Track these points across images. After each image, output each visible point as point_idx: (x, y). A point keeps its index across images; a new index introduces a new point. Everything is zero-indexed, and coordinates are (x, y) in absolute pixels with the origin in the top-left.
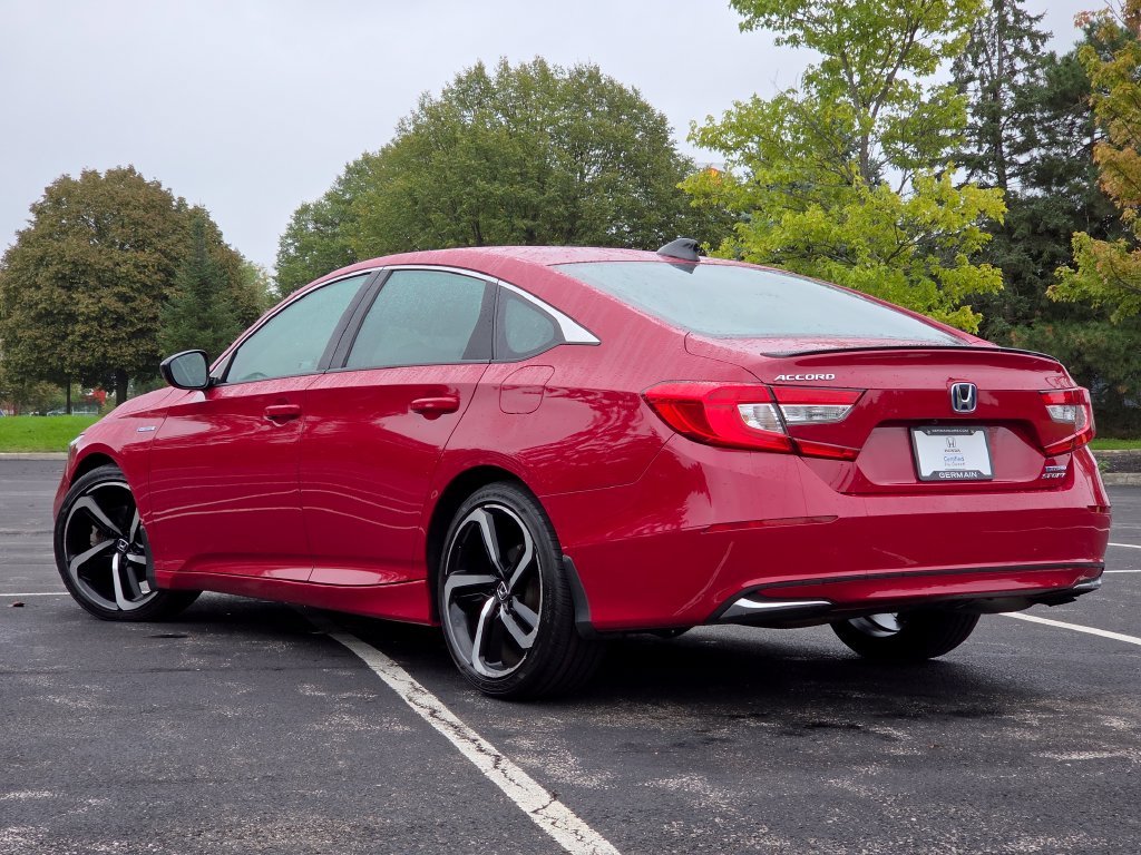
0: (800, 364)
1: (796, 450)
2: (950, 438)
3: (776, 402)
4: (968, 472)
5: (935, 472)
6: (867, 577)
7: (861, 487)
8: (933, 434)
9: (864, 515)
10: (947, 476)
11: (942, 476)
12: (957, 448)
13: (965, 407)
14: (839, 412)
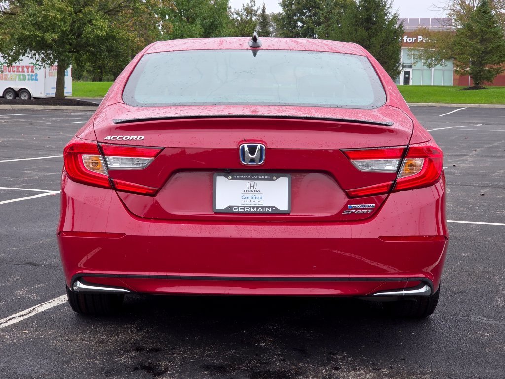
0: (122, 128)
1: (113, 187)
2: (252, 182)
3: (103, 155)
4: (262, 207)
5: (230, 207)
6: (149, 277)
7: (157, 214)
8: (233, 179)
9: (146, 235)
10: (241, 210)
11: (235, 210)
12: (257, 189)
13: (252, 160)
14: (143, 162)
